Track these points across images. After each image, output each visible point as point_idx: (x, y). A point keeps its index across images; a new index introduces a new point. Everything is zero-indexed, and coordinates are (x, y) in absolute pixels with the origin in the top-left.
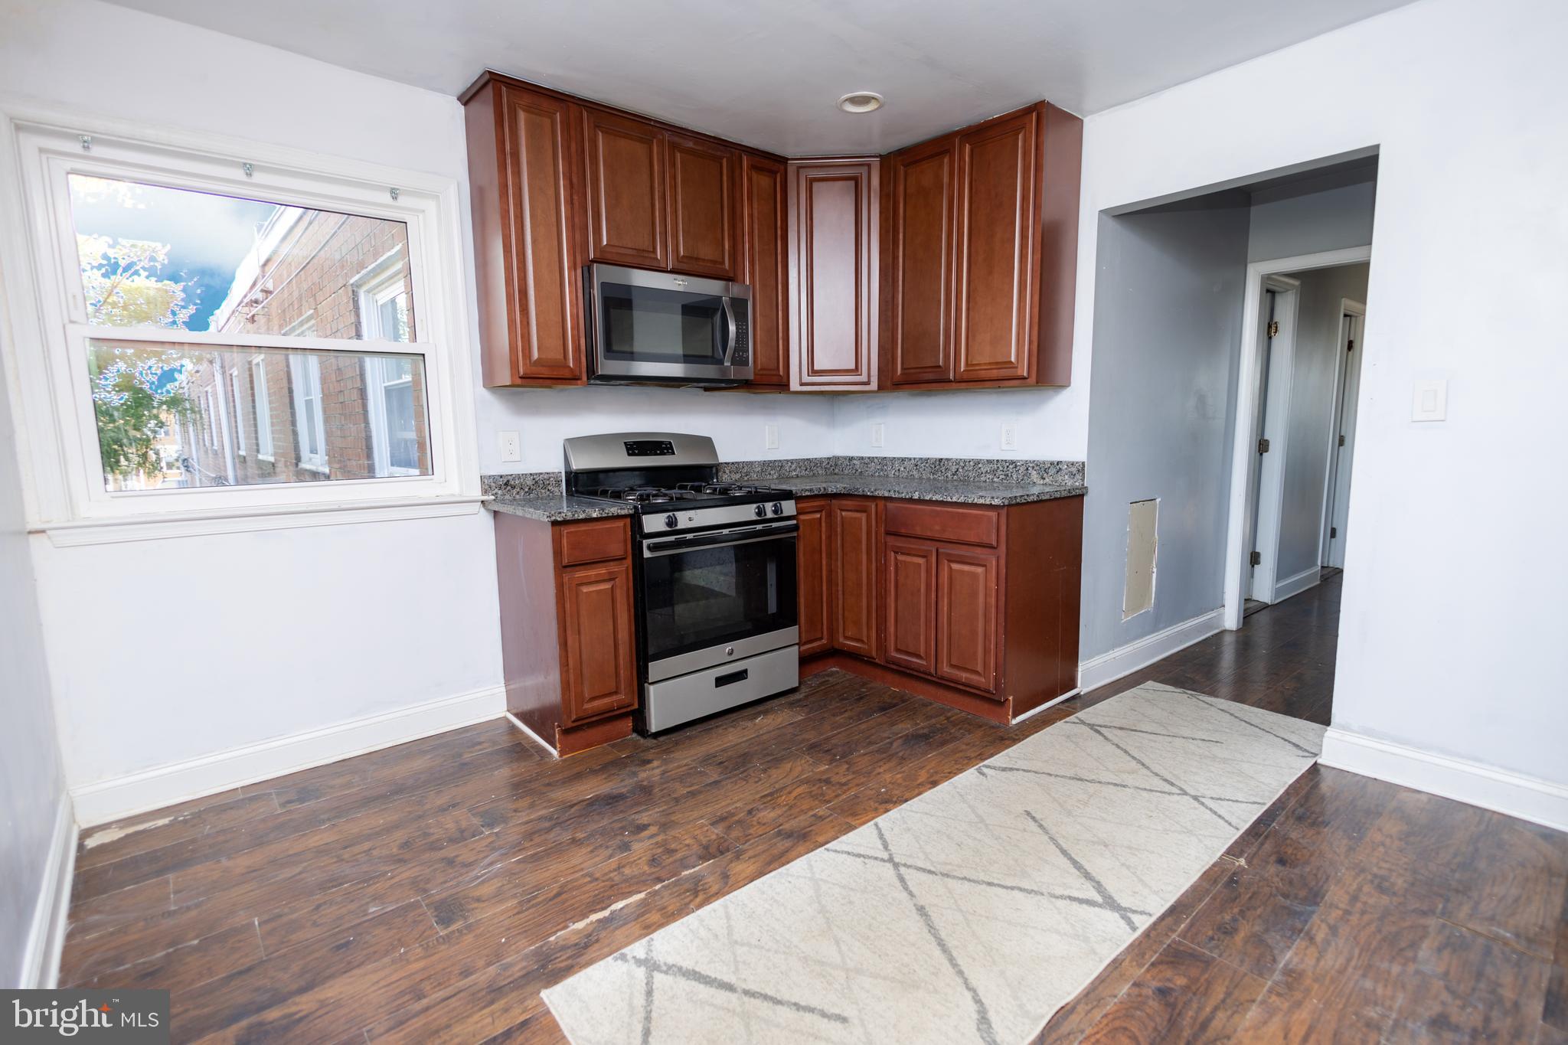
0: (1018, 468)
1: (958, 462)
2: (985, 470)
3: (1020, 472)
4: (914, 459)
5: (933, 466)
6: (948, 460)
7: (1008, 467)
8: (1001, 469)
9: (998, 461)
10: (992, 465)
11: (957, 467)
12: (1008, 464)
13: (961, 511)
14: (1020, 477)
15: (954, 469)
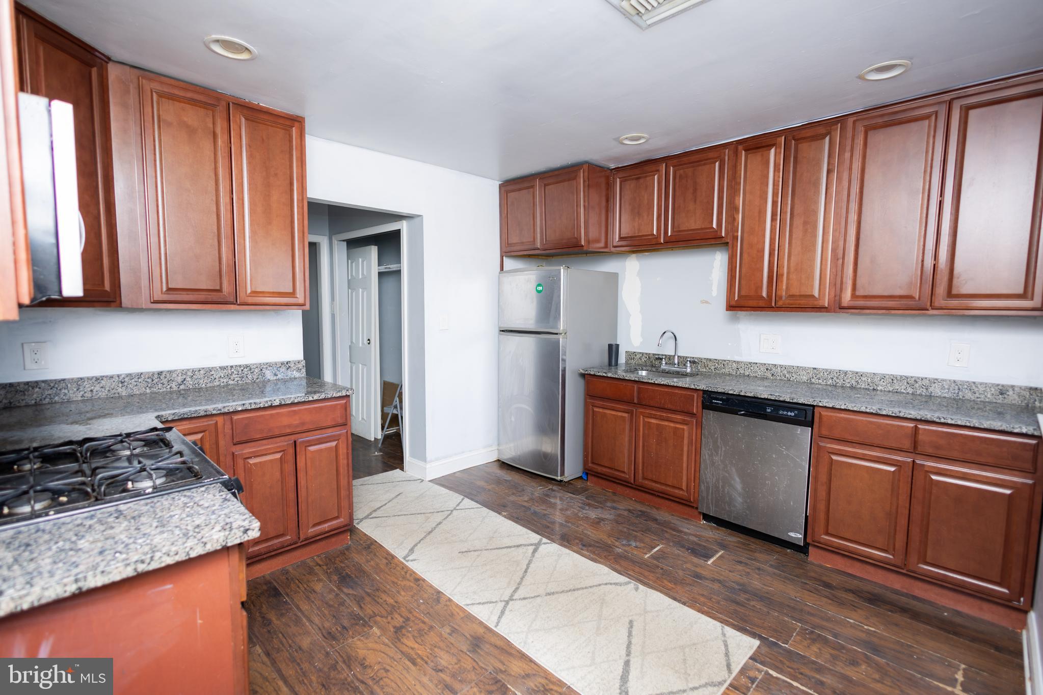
0: (253, 370)
1: (184, 372)
2: (219, 375)
3: (255, 373)
4: (118, 376)
5: (150, 380)
6: (170, 372)
7: (242, 370)
8: (236, 372)
9: (232, 367)
10: (225, 371)
11: (184, 377)
12: (242, 368)
13: (316, 406)
14: (255, 377)
15: (180, 379)
